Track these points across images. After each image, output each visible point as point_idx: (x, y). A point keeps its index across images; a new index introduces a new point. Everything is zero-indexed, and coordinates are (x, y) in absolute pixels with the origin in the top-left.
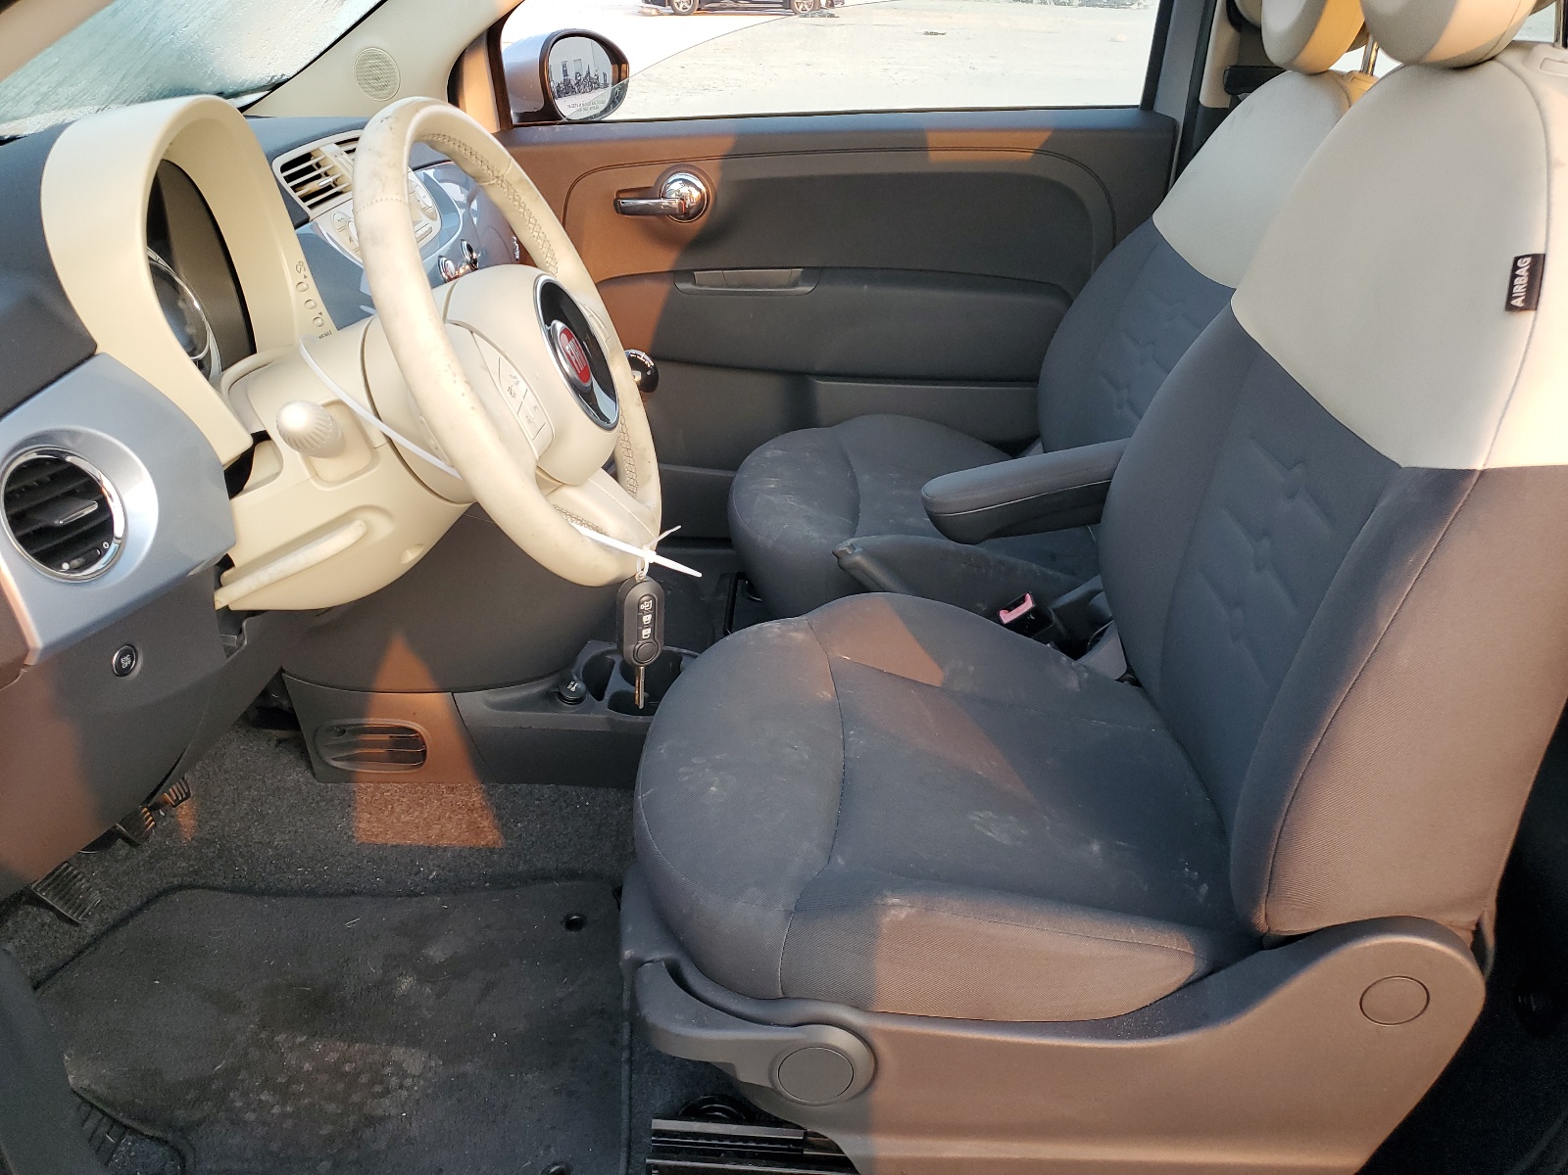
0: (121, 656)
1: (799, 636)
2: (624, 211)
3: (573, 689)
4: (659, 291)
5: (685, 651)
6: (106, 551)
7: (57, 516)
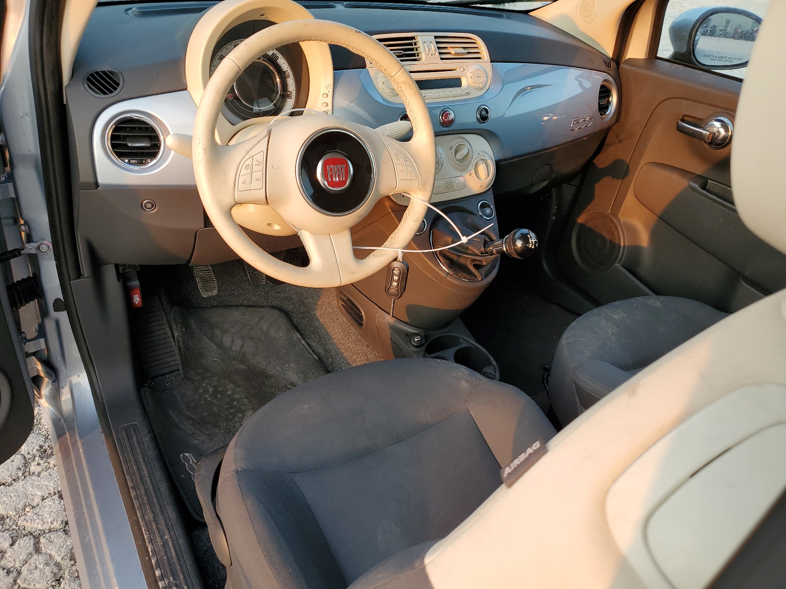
0: (149, 203)
1: (464, 384)
2: (680, 129)
3: (416, 340)
4: (680, 183)
5: (494, 363)
6: (148, 163)
7: (130, 142)
